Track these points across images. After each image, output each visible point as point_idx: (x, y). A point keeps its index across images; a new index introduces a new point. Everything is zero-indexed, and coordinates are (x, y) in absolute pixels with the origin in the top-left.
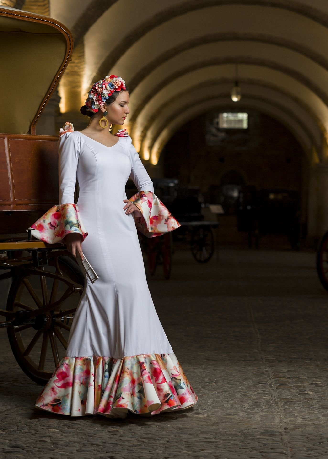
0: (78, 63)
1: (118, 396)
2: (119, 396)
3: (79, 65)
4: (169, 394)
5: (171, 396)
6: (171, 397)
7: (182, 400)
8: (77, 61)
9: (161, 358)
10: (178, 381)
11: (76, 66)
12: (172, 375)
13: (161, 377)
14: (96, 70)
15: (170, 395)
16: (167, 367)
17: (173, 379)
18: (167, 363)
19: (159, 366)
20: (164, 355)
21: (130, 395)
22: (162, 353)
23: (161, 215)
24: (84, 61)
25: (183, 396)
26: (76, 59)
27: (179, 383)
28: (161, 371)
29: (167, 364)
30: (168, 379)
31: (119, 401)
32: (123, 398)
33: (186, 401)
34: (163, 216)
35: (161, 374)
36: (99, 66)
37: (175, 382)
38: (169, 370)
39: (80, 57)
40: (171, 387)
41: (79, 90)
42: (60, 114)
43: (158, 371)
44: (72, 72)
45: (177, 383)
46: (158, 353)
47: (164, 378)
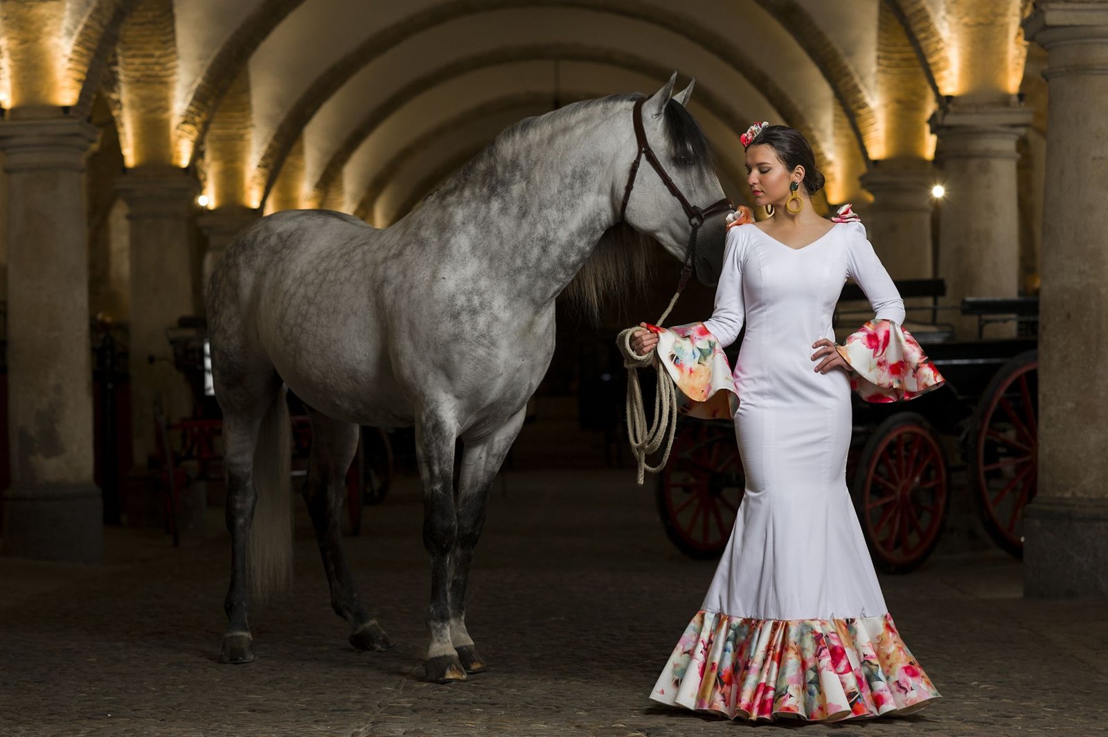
0: (161, 57)
1: (782, 691)
2: (784, 692)
3: (162, 60)
4: (855, 693)
5: (859, 697)
6: (859, 699)
7: (878, 700)
8: (157, 53)
9: (846, 626)
10: (873, 667)
11: (157, 64)
12: (865, 655)
13: (843, 663)
14: (204, 73)
15: (857, 695)
16: (856, 641)
17: (866, 663)
18: (858, 635)
19: (840, 641)
20: (853, 620)
21: (801, 689)
22: (849, 617)
23: (907, 362)
24: (174, 52)
25: (881, 693)
26: (157, 48)
27: (874, 671)
28: (844, 652)
29: (857, 637)
30: (855, 664)
31: (785, 700)
32: (791, 696)
33: (885, 703)
34: (909, 363)
35: (844, 657)
36: (209, 62)
37: (869, 668)
38: (859, 647)
39: (164, 42)
40: (859, 679)
41: (165, 116)
42: (125, 170)
43: (839, 651)
44: (149, 76)
45: (871, 670)
46: (841, 618)
47: (849, 664)
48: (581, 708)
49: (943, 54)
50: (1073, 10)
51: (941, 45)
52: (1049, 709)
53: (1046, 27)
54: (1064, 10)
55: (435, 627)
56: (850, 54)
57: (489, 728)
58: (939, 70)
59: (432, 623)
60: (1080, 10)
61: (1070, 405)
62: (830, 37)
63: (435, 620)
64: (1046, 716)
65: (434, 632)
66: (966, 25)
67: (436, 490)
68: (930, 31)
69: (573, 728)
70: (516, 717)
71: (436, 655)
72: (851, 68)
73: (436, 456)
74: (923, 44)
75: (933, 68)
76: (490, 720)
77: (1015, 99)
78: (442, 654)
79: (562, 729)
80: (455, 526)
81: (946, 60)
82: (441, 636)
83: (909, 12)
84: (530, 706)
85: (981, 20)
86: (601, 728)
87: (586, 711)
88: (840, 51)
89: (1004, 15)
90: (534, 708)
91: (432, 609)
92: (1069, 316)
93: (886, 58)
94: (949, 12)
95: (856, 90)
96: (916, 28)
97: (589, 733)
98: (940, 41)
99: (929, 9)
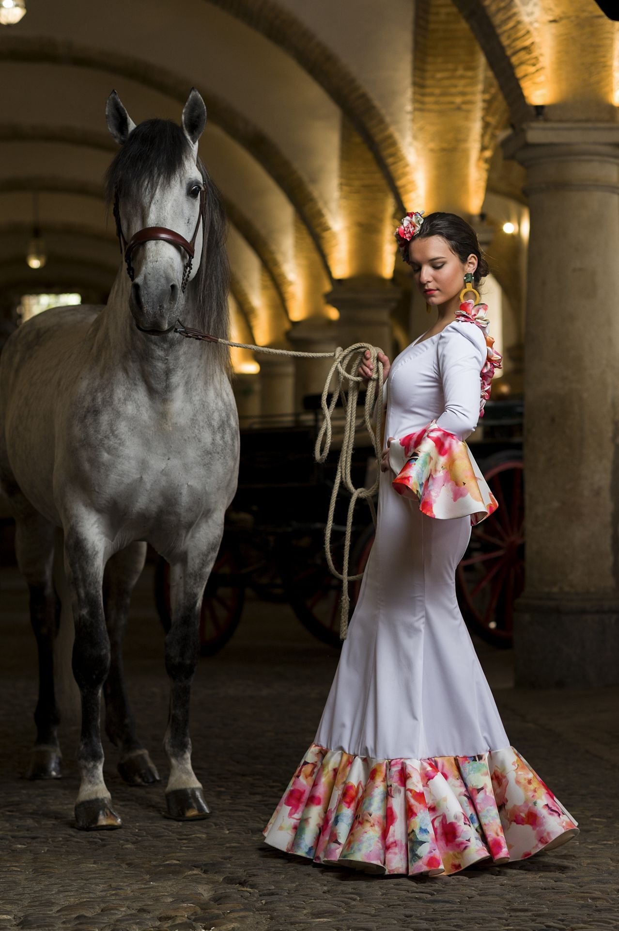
48: (127, 841)
49: (409, 177)
50: (552, 129)
51: (407, 169)
52: (597, 819)
53: (528, 146)
54: (544, 129)
55: (85, 767)
56: (314, 180)
57: (35, 871)
58: (407, 192)
59: (83, 762)
60: (559, 129)
61: (556, 504)
62: (296, 165)
63: (86, 759)
64: (598, 828)
65: (84, 772)
66: (432, 150)
67: (83, 615)
68: (397, 156)
69: (124, 866)
70: (61, 855)
71: (87, 798)
72: (316, 194)
73: (80, 577)
74: (392, 168)
75: (401, 191)
76: (35, 860)
77: (477, 219)
78: (93, 797)
79: (114, 869)
80: (106, 655)
81: (412, 182)
82: (93, 776)
83: (378, 138)
84: (73, 839)
85: (445, 145)
86: (154, 866)
87: (133, 843)
88: (305, 178)
89: (465, 140)
90: (77, 842)
91: (83, 747)
92: (553, 420)
93: (347, 185)
94: (415, 137)
95: (320, 214)
96: (385, 153)
97: (142, 872)
98: (407, 165)
99: (397, 135)
